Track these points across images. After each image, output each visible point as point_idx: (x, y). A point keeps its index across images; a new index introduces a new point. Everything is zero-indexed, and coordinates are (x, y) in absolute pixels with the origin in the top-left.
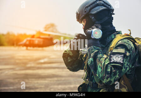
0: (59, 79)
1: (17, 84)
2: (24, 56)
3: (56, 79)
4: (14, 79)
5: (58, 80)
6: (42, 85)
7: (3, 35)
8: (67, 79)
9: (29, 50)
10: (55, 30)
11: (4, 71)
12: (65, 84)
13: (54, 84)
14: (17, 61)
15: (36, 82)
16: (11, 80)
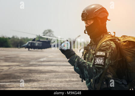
0: (57, 74)
2: (27, 56)
3: (54, 74)
4: (20, 73)
6: (43, 78)
8: (63, 74)
11: (11, 67)
12: (61, 78)
14: (22, 60)
16: (18, 74)
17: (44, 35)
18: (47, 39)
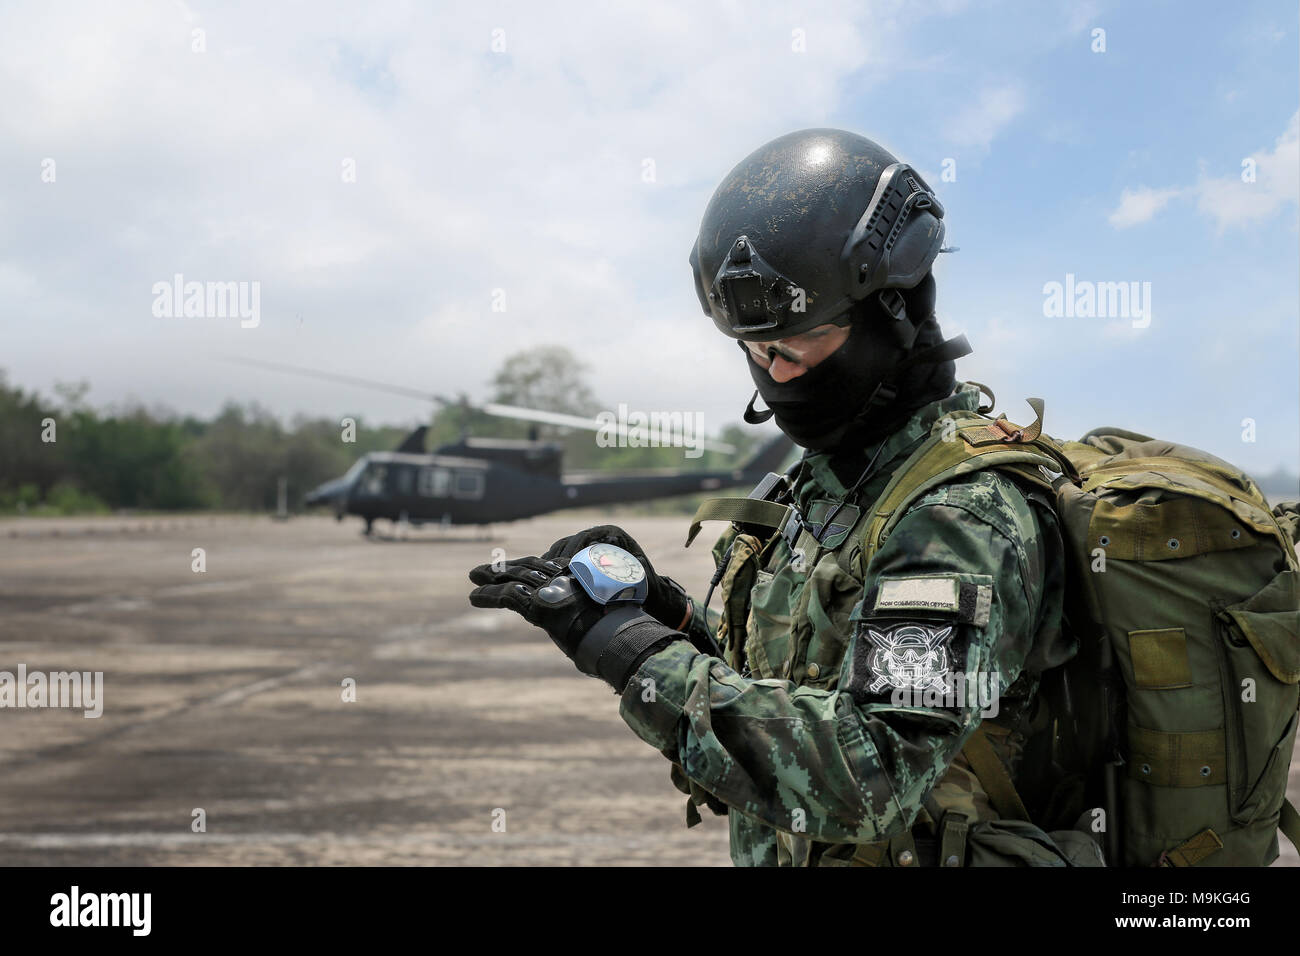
1: (311, 778)
2: (348, 586)
4: (291, 743)
5: (614, 761)
6: (497, 790)
7: (194, 428)
9: (389, 539)
10: (572, 398)
11: (212, 686)
13: (585, 787)
14: (304, 620)
15: (449, 766)
16: (273, 755)
17: (506, 400)
18: (533, 431)
